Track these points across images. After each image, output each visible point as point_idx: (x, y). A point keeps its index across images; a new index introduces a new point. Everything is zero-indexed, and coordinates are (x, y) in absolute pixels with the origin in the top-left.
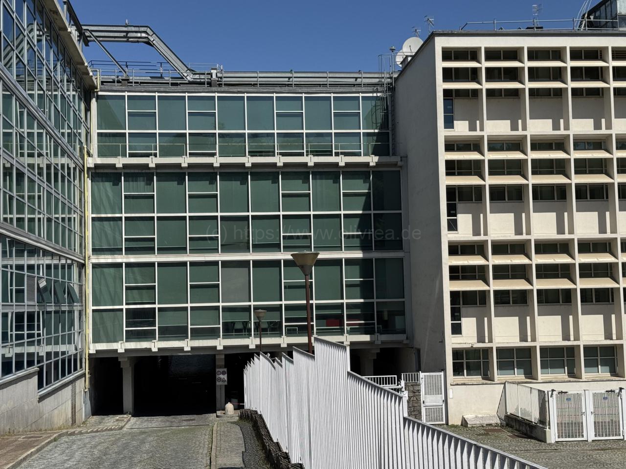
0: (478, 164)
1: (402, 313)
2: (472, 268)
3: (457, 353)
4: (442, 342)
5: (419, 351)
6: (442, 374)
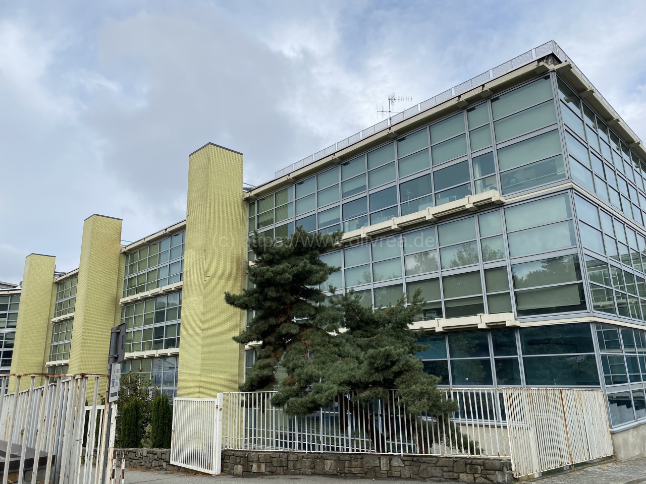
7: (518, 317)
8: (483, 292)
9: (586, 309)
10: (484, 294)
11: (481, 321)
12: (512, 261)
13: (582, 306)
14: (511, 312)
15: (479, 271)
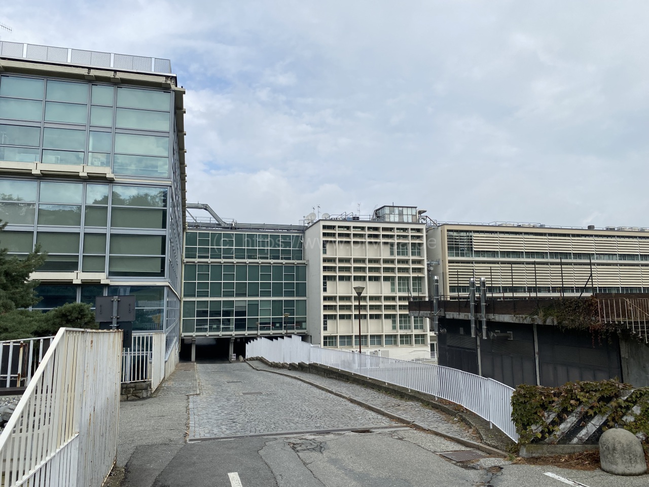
0: (335, 268)
1: (305, 322)
2: (332, 306)
3: (325, 338)
4: (320, 333)
5: (311, 336)
6: (319, 345)
7: (109, 277)
8: (80, 252)
9: (164, 276)
10: (81, 254)
11: (77, 277)
12: (112, 230)
13: (162, 274)
14: (104, 272)
15: (79, 234)
